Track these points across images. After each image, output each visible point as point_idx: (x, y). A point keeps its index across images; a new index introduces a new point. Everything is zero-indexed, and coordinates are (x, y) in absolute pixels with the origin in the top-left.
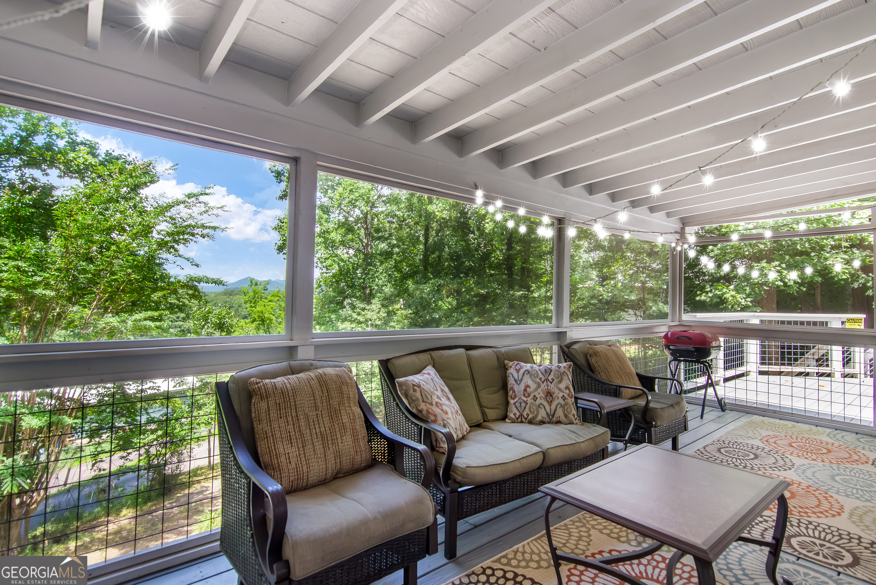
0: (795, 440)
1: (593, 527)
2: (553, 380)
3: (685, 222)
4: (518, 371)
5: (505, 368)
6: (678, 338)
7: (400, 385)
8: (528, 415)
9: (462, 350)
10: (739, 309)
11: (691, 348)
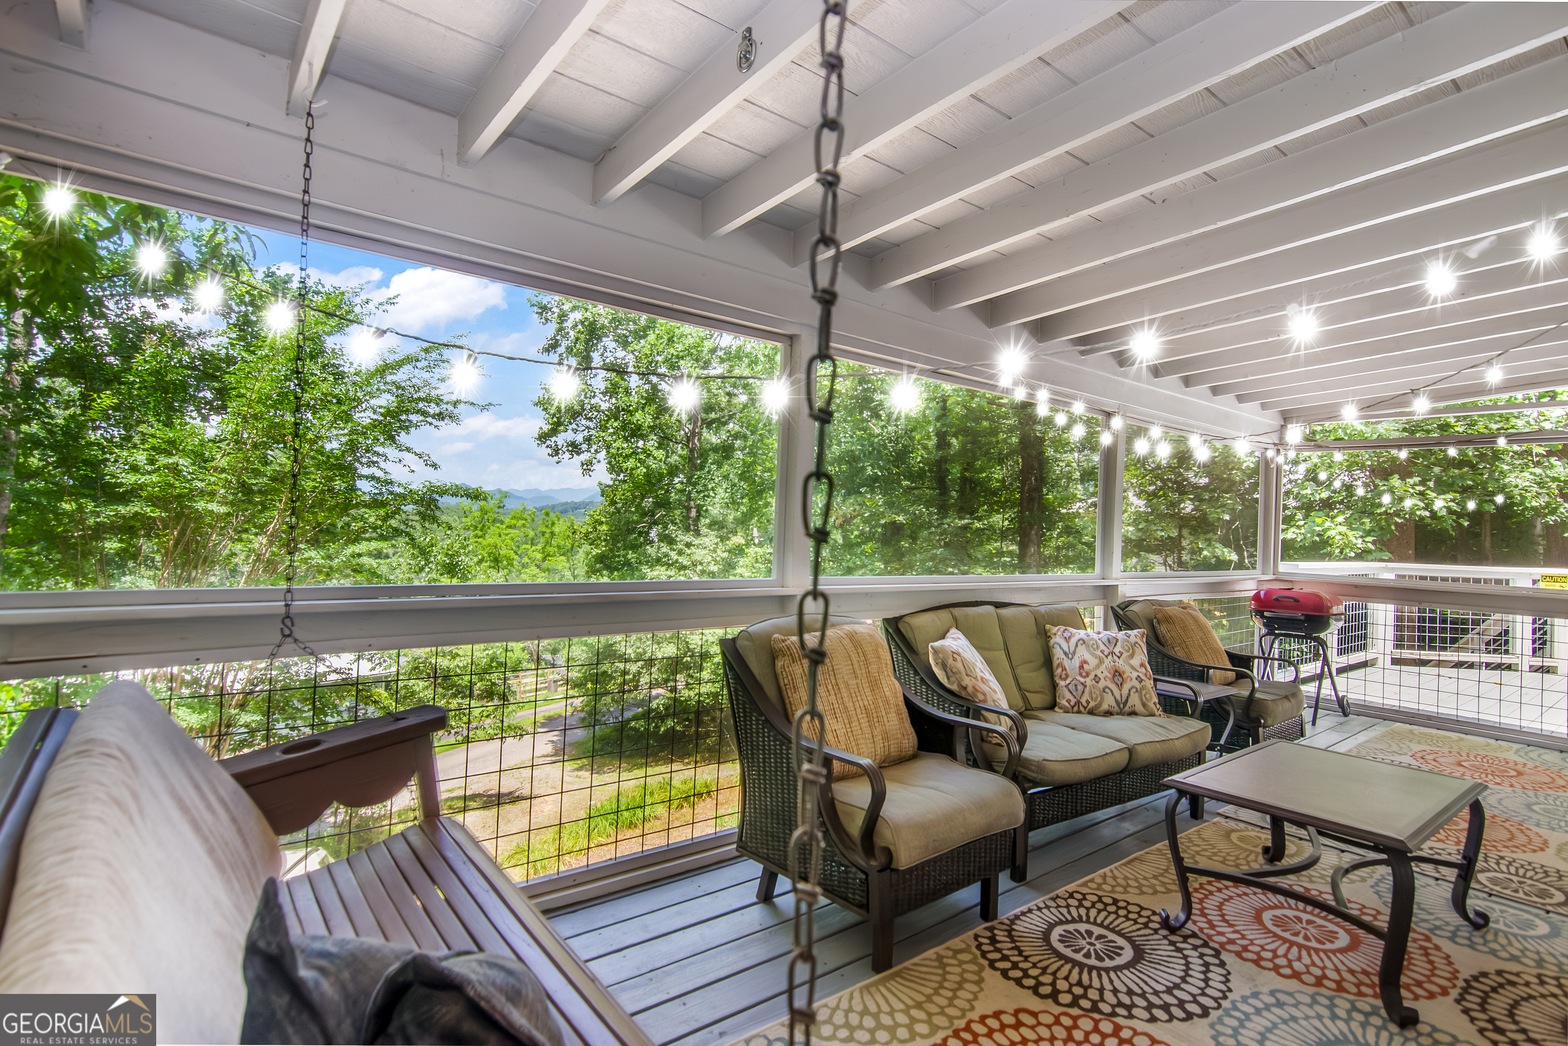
0: (1465, 758)
1: (1198, 853)
2: (1122, 654)
3: (1287, 417)
4: (1067, 640)
5: (1045, 636)
6: (1277, 600)
7: (936, 651)
8: (1088, 702)
9: (990, 608)
10: (1353, 555)
11: (1299, 615)
